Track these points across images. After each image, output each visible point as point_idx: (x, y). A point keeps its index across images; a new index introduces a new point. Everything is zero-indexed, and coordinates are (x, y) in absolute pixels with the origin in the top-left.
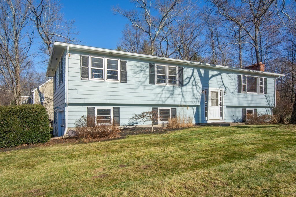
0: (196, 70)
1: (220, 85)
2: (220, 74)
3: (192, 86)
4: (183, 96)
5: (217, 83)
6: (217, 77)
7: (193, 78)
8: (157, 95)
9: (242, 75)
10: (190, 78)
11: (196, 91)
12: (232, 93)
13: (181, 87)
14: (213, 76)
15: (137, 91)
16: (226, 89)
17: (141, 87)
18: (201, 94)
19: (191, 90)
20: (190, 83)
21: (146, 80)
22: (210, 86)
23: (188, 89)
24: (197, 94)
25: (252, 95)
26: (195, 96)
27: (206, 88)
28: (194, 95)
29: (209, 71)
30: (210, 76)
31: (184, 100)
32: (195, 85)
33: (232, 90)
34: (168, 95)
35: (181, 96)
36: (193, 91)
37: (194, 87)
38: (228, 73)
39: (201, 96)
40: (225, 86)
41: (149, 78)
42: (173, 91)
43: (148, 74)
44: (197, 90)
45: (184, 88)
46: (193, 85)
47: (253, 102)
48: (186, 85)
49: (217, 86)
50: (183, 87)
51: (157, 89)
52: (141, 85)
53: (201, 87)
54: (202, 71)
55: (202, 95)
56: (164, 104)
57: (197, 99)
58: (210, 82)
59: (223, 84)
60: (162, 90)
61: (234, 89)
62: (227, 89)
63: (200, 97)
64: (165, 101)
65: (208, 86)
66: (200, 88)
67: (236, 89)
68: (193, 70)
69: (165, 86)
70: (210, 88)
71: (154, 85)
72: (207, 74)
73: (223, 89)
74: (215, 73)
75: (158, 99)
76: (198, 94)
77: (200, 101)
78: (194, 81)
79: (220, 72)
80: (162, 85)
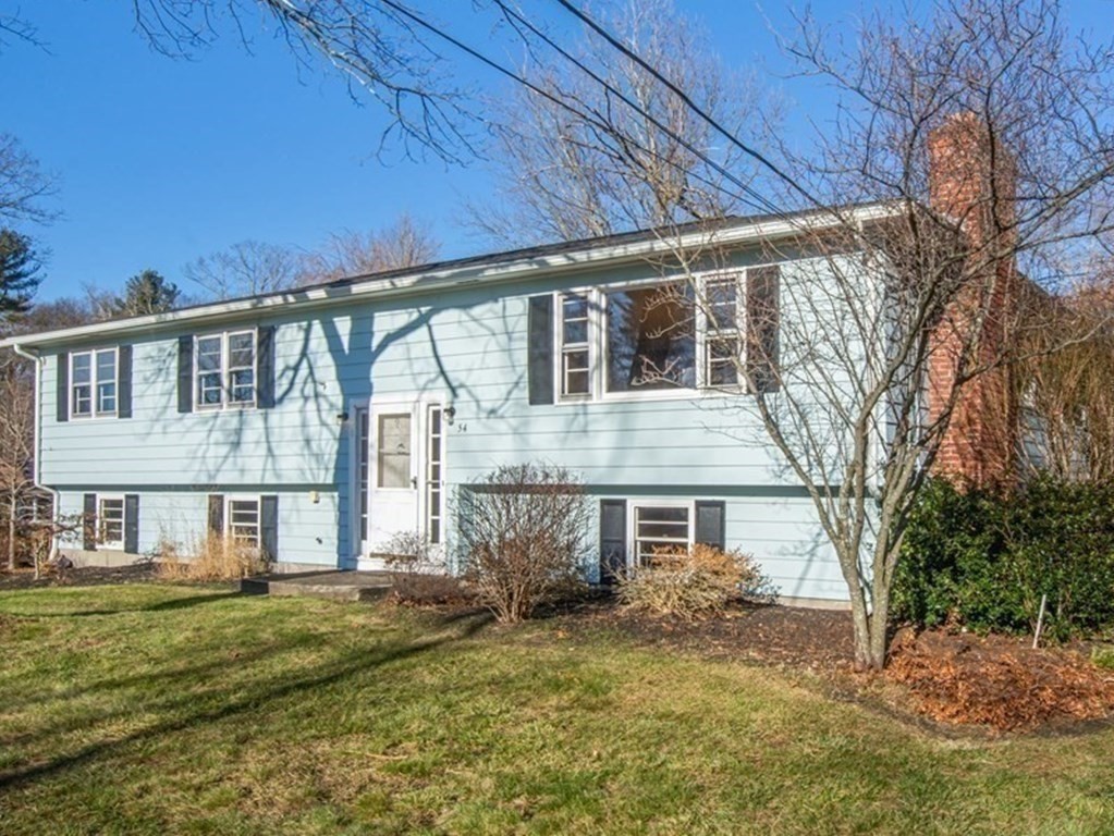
0: (317, 326)
1: (422, 380)
2: (423, 320)
3: (301, 402)
4: (270, 450)
5: (408, 371)
6: (411, 337)
7: (305, 364)
8: (195, 452)
9: (555, 294)
10: (296, 369)
11: (317, 422)
12: (493, 411)
13: (263, 411)
14: (390, 338)
15: (151, 440)
16: (455, 394)
17: (158, 427)
18: (337, 430)
19: (296, 419)
20: (296, 393)
21: (169, 400)
22: (375, 390)
23: (287, 416)
24: (321, 434)
25: (625, 410)
26: (314, 445)
27: (359, 402)
28: (308, 441)
29: (372, 318)
30: (375, 342)
31: (274, 463)
32: (312, 394)
33: (490, 395)
34: (224, 450)
35: (263, 450)
36: (304, 425)
37: (311, 405)
38: (466, 306)
39: (336, 447)
40: (451, 376)
41: (176, 391)
42: (239, 431)
43: (174, 378)
44: (320, 416)
45: (275, 415)
46: (306, 399)
47: (633, 458)
48: (281, 399)
49: (407, 382)
50: (270, 411)
51: (197, 428)
52: (157, 420)
53: (339, 401)
54: (344, 325)
55: (343, 439)
56: (212, 482)
57: (318, 457)
58: (377, 371)
59: (438, 369)
60: (210, 431)
61: (504, 389)
62: (461, 392)
63: (330, 448)
64: (218, 471)
65: (366, 391)
66: (332, 406)
67: (517, 384)
68: (308, 331)
69: (216, 416)
70: (374, 399)
71: (189, 415)
72: (362, 332)
73: (442, 397)
74: (401, 318)
75: (197, 465)
76: (326, 434)
77: (332, 465)
78: (310, 380)
79: (424, 309)
80: (209, 412)
